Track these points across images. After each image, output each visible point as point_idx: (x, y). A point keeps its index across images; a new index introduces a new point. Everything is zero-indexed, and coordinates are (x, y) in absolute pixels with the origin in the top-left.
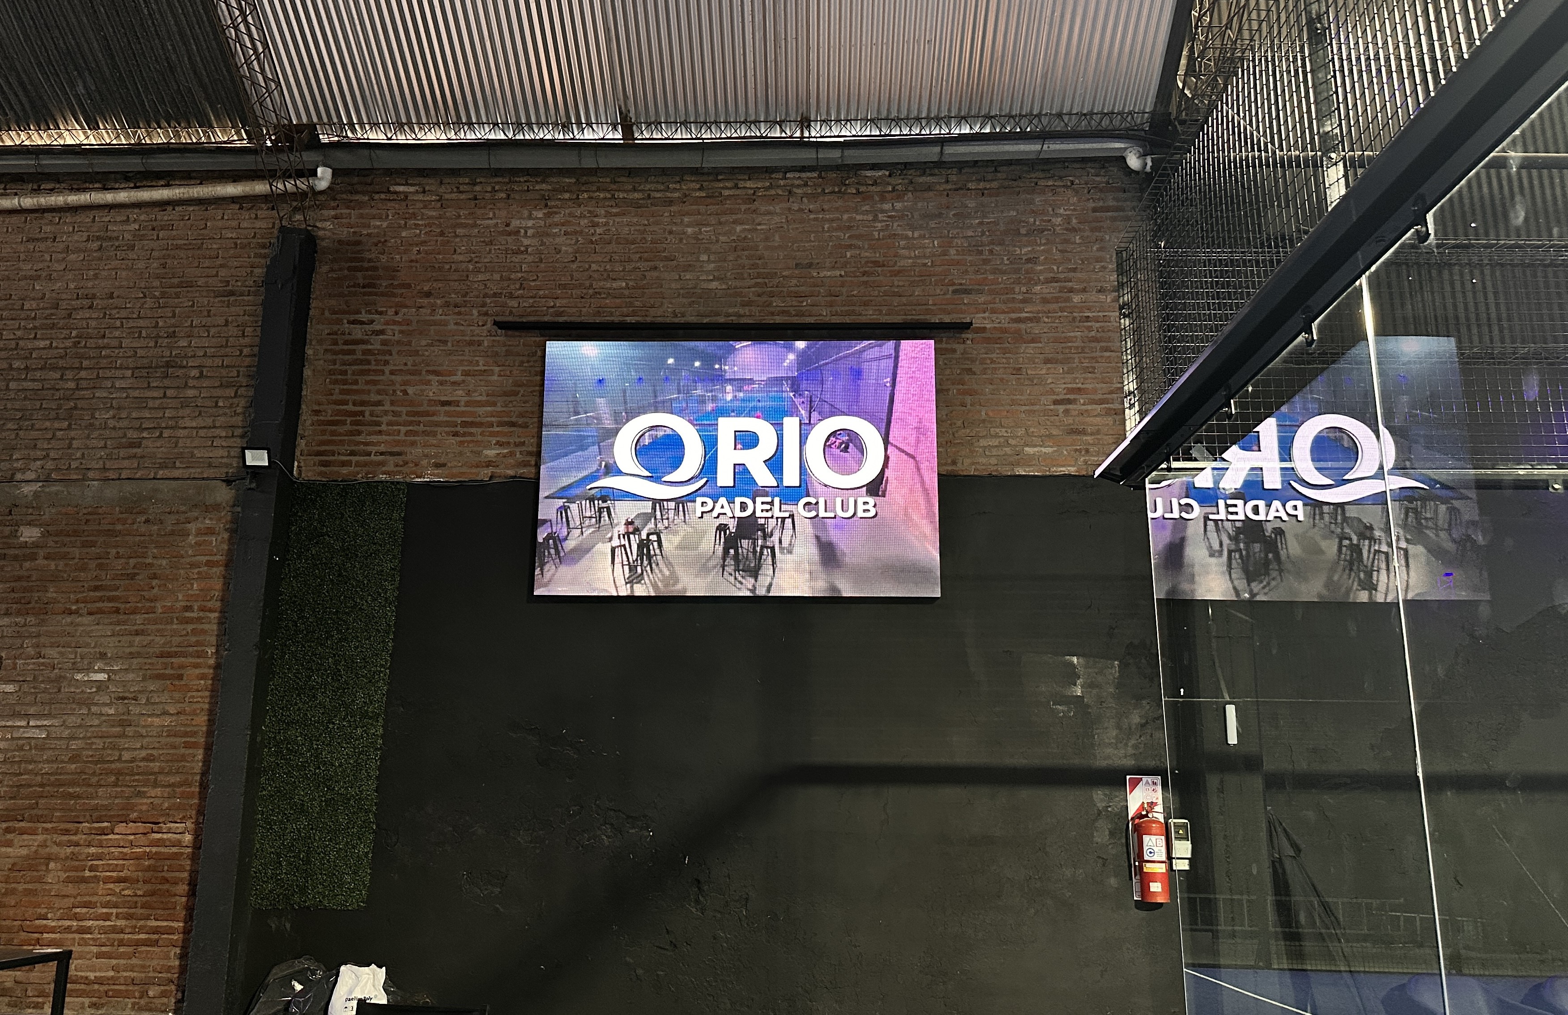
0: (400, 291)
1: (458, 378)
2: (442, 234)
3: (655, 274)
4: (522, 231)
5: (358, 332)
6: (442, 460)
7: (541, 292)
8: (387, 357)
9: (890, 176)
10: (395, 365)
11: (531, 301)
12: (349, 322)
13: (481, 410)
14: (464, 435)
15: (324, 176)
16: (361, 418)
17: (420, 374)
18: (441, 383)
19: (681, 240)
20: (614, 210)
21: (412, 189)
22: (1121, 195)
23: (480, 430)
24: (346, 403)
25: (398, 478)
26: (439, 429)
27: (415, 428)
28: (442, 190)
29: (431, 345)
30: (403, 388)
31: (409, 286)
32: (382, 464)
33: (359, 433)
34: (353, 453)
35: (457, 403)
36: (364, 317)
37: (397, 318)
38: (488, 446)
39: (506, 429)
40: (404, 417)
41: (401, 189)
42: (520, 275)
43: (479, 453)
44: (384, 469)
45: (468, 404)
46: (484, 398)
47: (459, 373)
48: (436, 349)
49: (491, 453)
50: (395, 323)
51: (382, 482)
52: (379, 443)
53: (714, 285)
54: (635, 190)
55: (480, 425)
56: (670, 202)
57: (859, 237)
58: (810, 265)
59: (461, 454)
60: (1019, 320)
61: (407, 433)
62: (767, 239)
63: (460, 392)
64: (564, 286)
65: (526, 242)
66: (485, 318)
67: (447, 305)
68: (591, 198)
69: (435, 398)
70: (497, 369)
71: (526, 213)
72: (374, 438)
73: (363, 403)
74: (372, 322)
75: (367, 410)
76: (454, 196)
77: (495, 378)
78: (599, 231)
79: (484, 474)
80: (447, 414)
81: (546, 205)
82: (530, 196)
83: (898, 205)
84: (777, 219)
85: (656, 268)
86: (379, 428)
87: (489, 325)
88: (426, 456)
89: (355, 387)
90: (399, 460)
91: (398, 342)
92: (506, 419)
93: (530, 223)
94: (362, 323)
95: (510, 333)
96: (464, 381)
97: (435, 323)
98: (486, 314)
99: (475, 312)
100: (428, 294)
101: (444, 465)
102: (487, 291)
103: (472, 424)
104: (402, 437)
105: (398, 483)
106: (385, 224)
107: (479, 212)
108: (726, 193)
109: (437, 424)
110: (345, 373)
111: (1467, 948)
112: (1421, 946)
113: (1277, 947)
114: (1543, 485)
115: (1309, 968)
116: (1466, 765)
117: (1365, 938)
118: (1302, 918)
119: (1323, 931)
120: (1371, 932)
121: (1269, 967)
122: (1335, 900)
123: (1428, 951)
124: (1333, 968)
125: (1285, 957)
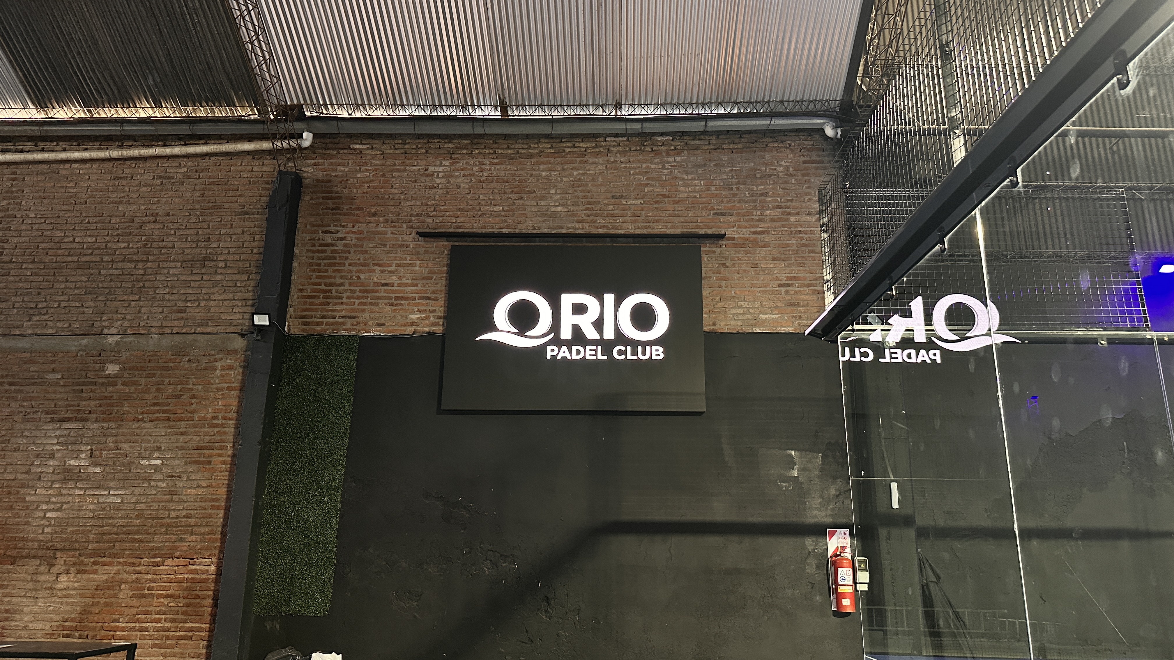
0: (356, 212)
1: (393, 268)
2: (384, 175)
3: (521, 202)
4: (436, 174)
5: (328, 239)
6: (382, 322)
7: (448, 213)
8: (347, 255)
9: (673, 140)
10: (352, 260)
11: (441, 219)
12: (323, 232)
13: (408, 289)
14: (397, 305)
15: (307, 139)
16: (330, 294)
17: (369, 265)
18: (382, 272)
19: (538, 180)
20: (496, 161)
21: (364, 147)
22: (821, 153)
23: (406, 302)
24: (320, 284)
25: (353, 333)
26: (380, 301)
27: (365, 301)
28: (384, 147)
29: (376, 247)
30: (357, 274)
31: (361, 209)
32: (343, 324)
33: (328, 304)
34: (324, 317)
35: (392, 285)
36: (332, 229)
37: (354, 230)
38: (412, 313)
39: (424, 301)
40: (358, 293)
41: (357, 146)
42: (434, 202)
43: (406, 317)
44: (344, 327)
45: (399, 285)
46: (410, 281)
47: (394, 265)
48: (379, 249)
49: (414, 317)
50: (353, 233)
51: (342, 335)
52: (341, 310)
53: (559, 209)
54: (508, 148)
55: (407, 299)
56: (531, 156)
57: (652, 179)
58: (621, 197)
59: (394, 317)
60: (756, 233)
61: (360, 304)
62: (593, 180)
63: (394, 278)
64: (462, 210)
65: (438, 181)
66: (411, 230)
67: (387, 221)
68: (480, 153)
69: (379, 281)
70: (418, 263)
71: (438, 162)
72: (338, 307)
73: (331, 285)
74: (338, 232)
75: (334, 289)
76: (391, 151)
77: (417, 268)
78: (485, 174)
79: (409, 331)
80: (385, 291)
81: (451, 158)
82: (441, 151)
83: (678, 159)
84: (600, 167)
85: (521, 198)
86: (341, 301)
87: (413, 234)
88: (372, 319)
89: (326, 274)
90: (354, 321)
91: (355, 245)
92: (425, 295)
93: (441, 169)
94: (331, 232)
95: (427, 239)
96: (397, 270)
97: (378, 233)
98: (412, 227)
99: (404, 226)
100: (374, 214)
101: (383, 325)
102: (412, 212)
103: (402, 298)
104: (356, 306)
105: (353, 336)
106: (347, 169)
107: (408, 162)
108: (567, 150)
109: (379, 298)
110: (320, 265)
111: (1049, 642)
112: (1019, 641)
113: (926, 641)
114: (1094, 341)
115: (947, 655)
116: (1047, 522)
117: (983, 636)
118: (941, 623)
119: (955, 631)
120: (988, 631)
121: (920, 654)
122: (963, 610)
123: (1024, 644)
124: (962, 655)
125: (930, 648)
